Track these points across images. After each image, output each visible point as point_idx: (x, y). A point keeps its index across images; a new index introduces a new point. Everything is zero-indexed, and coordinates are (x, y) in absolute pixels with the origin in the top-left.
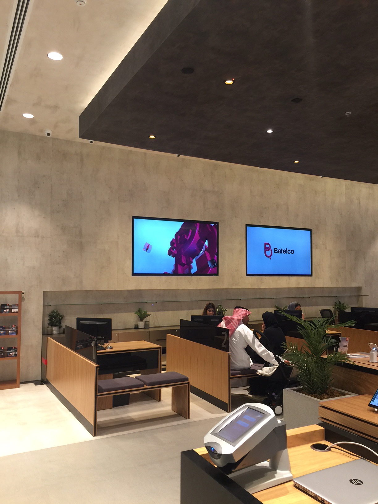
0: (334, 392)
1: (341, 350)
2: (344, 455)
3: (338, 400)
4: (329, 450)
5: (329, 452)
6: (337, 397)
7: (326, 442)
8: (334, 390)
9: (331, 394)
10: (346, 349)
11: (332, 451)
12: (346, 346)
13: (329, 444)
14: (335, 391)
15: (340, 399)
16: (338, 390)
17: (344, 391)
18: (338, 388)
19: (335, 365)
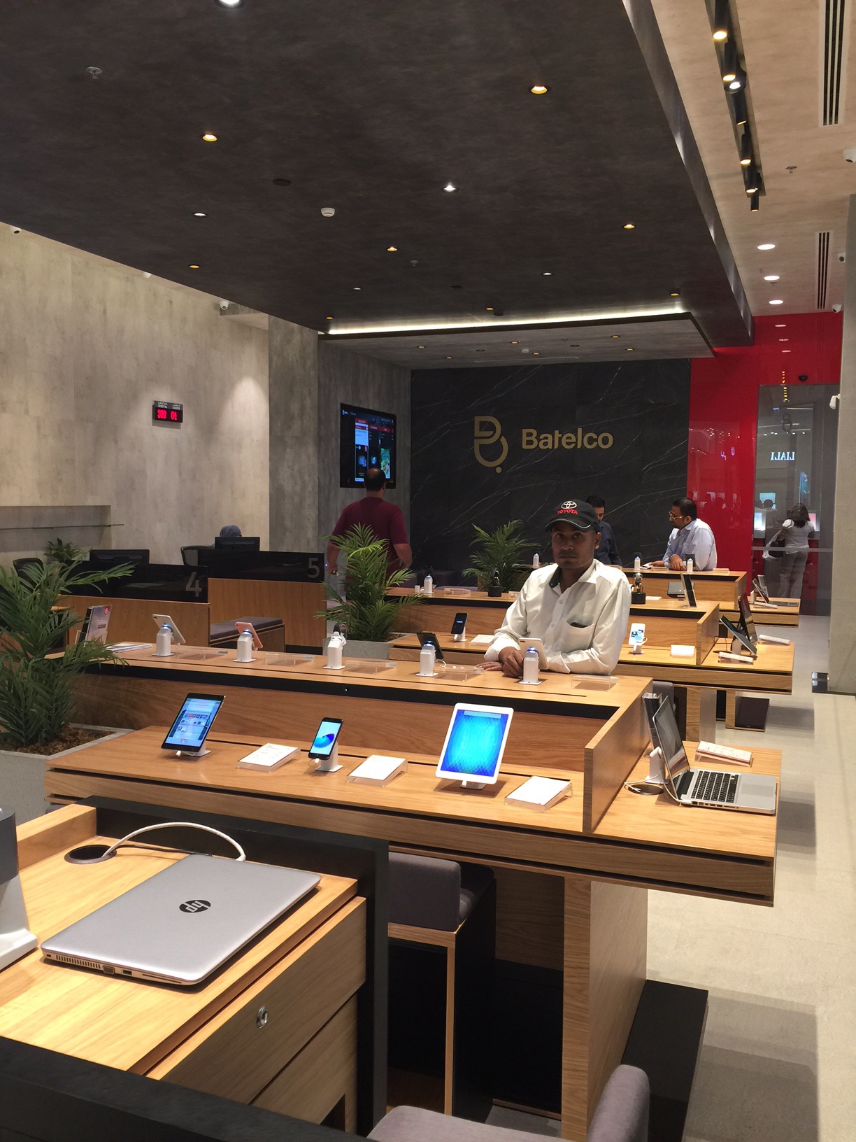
0: (77, 733)
1: (93, 636)
2: (149, 856)
3: (90, 747)
4: (113, 854)
5: (114, 859)
6: (85, 743)
7: (99, 839)
8: (78, 729)
9: (72, 738)
10: (104, 632)
11: (121, 855)
12: (103, 626)
13: (111, 843)
14: (80, 732)
15: (94, 746)
16: (85, 727)
17: (99, 728)
18: (86, 723)
19: (80, 671)
